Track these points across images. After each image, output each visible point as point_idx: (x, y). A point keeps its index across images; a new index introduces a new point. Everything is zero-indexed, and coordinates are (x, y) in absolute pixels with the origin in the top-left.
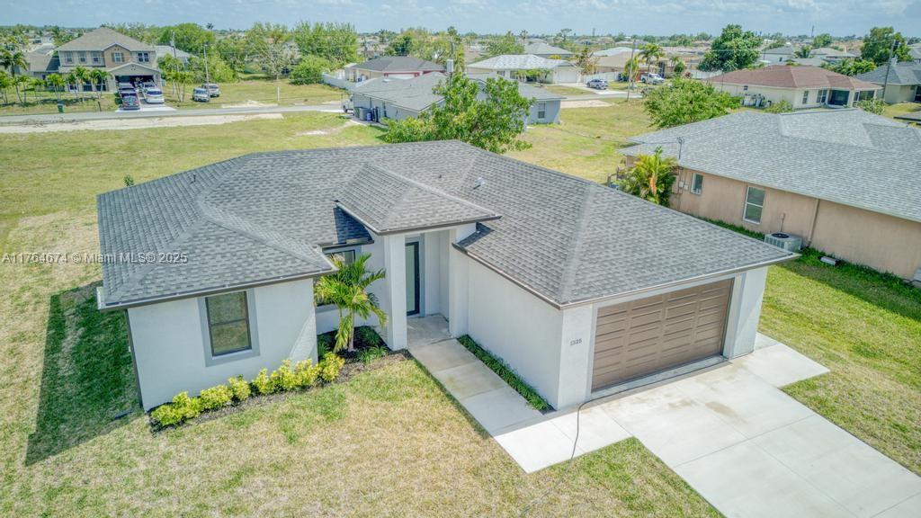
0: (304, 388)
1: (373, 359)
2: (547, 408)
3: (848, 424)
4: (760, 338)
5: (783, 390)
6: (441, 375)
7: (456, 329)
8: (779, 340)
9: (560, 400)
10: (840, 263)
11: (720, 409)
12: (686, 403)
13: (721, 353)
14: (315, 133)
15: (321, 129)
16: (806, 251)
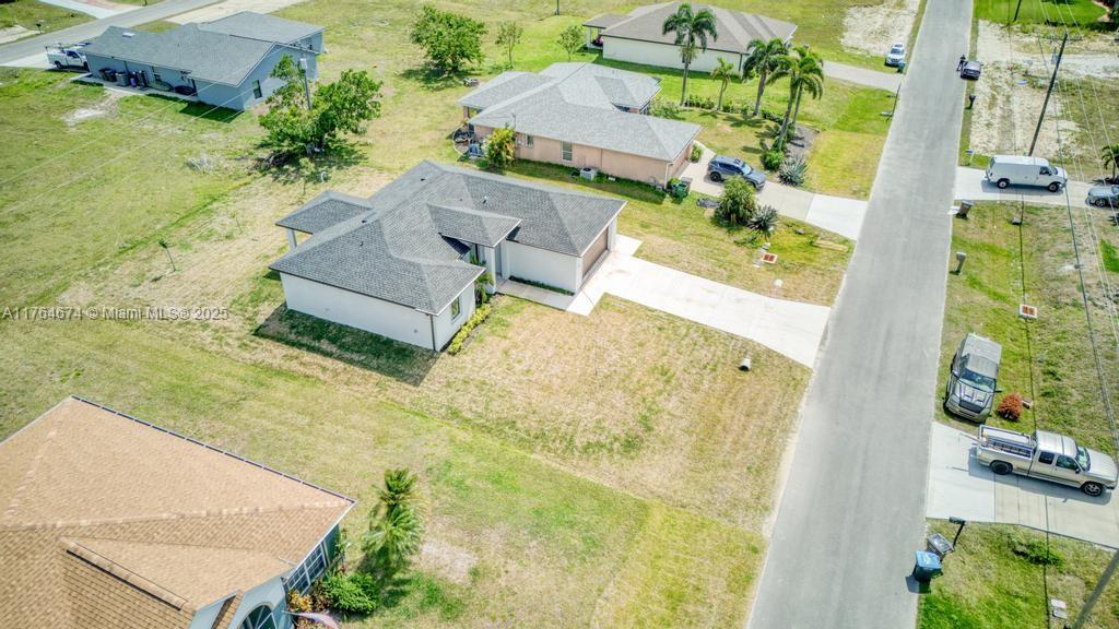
0: (483, 321)
1: (492, 301)
2: (573, 294)
3: (657, 261)
5: (634, 256)
9: (575, 290)
10: (618, 179)
13: (607, 249)
14: (83, 114)
15: (83, 106)
16: (600, 175)
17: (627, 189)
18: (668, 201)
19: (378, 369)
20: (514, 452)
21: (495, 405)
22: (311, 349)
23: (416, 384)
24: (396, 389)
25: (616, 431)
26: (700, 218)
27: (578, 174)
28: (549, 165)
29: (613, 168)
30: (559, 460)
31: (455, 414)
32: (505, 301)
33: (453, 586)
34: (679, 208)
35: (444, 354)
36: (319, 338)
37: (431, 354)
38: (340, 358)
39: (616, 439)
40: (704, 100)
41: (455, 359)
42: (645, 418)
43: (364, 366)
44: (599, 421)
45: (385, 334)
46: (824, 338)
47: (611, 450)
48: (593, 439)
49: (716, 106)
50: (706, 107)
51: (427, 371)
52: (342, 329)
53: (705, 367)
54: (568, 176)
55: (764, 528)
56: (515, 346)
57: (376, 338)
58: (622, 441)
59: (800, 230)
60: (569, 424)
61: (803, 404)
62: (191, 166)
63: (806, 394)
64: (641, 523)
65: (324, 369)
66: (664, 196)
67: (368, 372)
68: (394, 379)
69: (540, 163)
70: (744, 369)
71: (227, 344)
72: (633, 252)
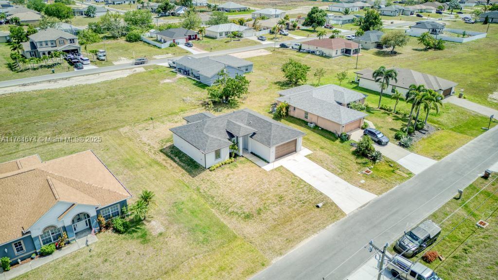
0: (229, 163)
1: (238, 158)
2: (268, 163)
3: (313, 161)
4: (302, 147)
5: (305, 156)
6: (250, 159)
7: (250, 151)
8: (306, 148)
9: (270, 162)
10: (322, 129)
11: (294, 160)
12: (290, 160)
13: (296, 151)
14: (167, 81)
15: (168, 79)
16: (316, 126)
17: (324, 133)
18: (338, 141)
19: (186, 170)
20: (207, 206)
21: (211, 191)
22: (172, 159)
23: (193, 177)
24: (187, 178)
25: (246, 211)
26: (348, 150)
27: (307, 124)
28: (299, 119)
29: (322, 124)
30: (219, 213)
31: (198, 189)
32: (242, 159)
33: (150, 235)
34: (341, 144)
35: (208, 170)
36: (176, 156)
37: (204, 169)
38: (178, 164)
39: (244, 213)
40: (388, 108)
41: (210, 172)
42: (260, 209)
43: (183, 167)
44: (242, 206)
45: (195, 159)
46: (364, 206)
47: (239, 216)
48: (236, 210)
49: (393, 111)
50: (387, 111)
51: (199, 174)
52: (184, 155)
53: (301, 201)
54: (304, 125)
55: (274, 260)
56: (233, 174)
57: (191, 160)
58: (246, 214)
59: (392, 165)
60: (231, 203)
61: (330, 226)
62: (183, 100)
63: (336, 222)
64: (230, 241)
65: (171, 165)
66: (337, 139)
67: (182, 170)
68: (188, 174)
69: (297, 118)
70: (318, 207)
71: (151, 152)
72: (305, 155)
